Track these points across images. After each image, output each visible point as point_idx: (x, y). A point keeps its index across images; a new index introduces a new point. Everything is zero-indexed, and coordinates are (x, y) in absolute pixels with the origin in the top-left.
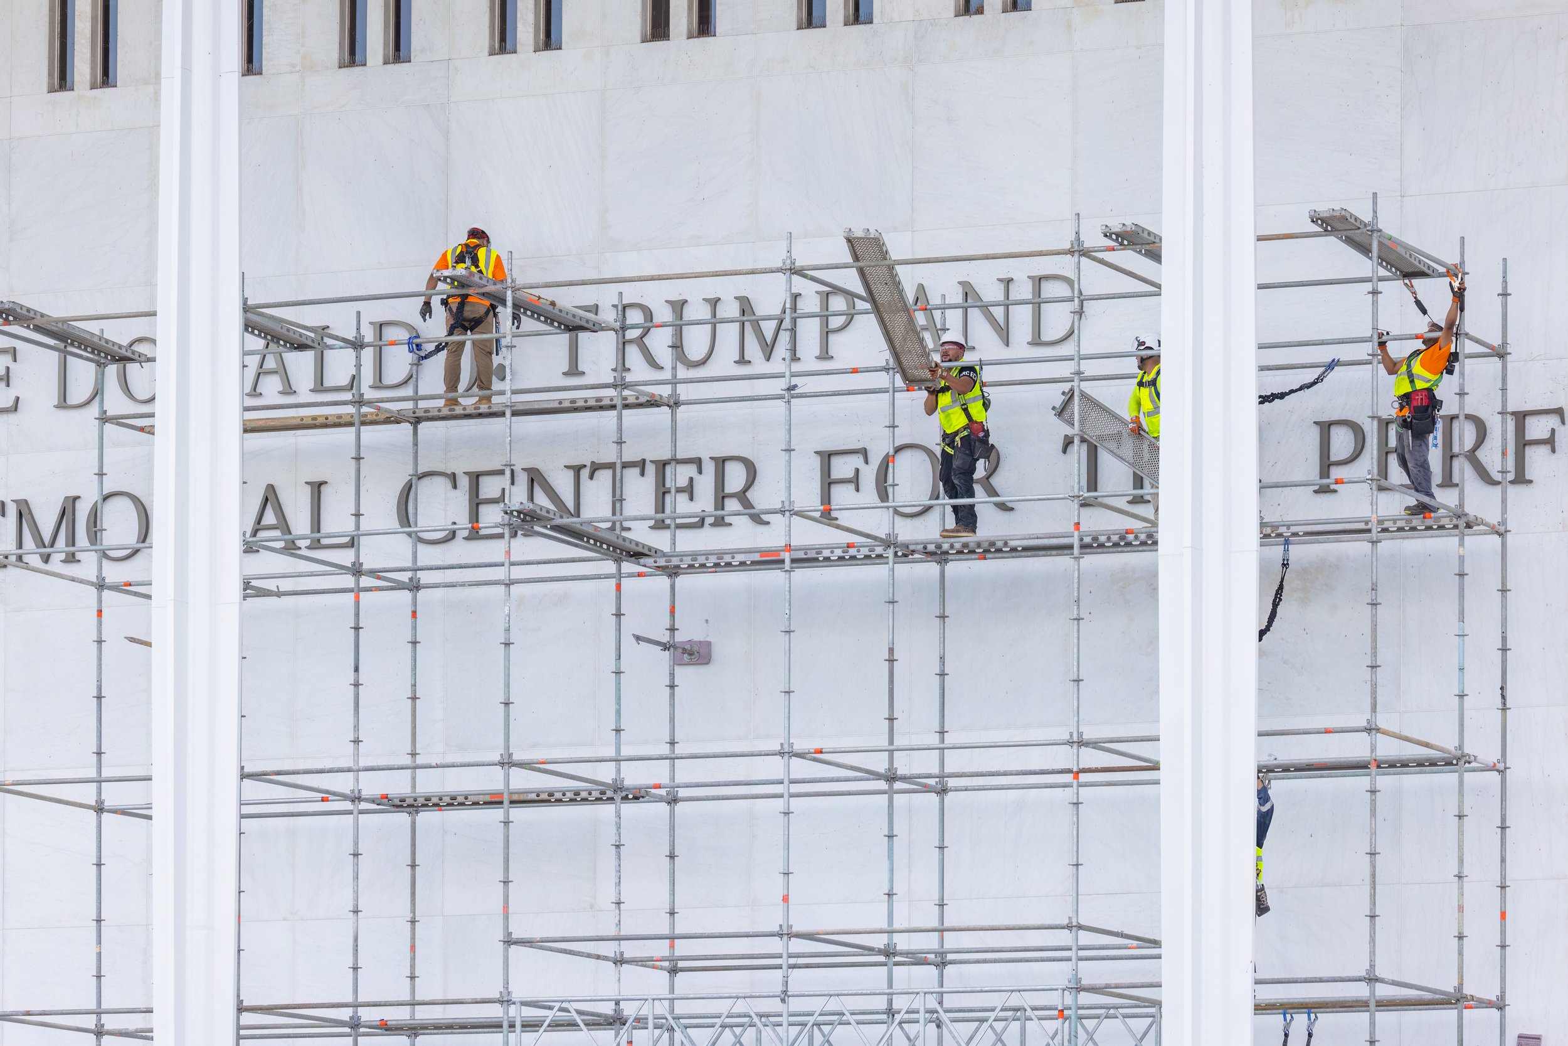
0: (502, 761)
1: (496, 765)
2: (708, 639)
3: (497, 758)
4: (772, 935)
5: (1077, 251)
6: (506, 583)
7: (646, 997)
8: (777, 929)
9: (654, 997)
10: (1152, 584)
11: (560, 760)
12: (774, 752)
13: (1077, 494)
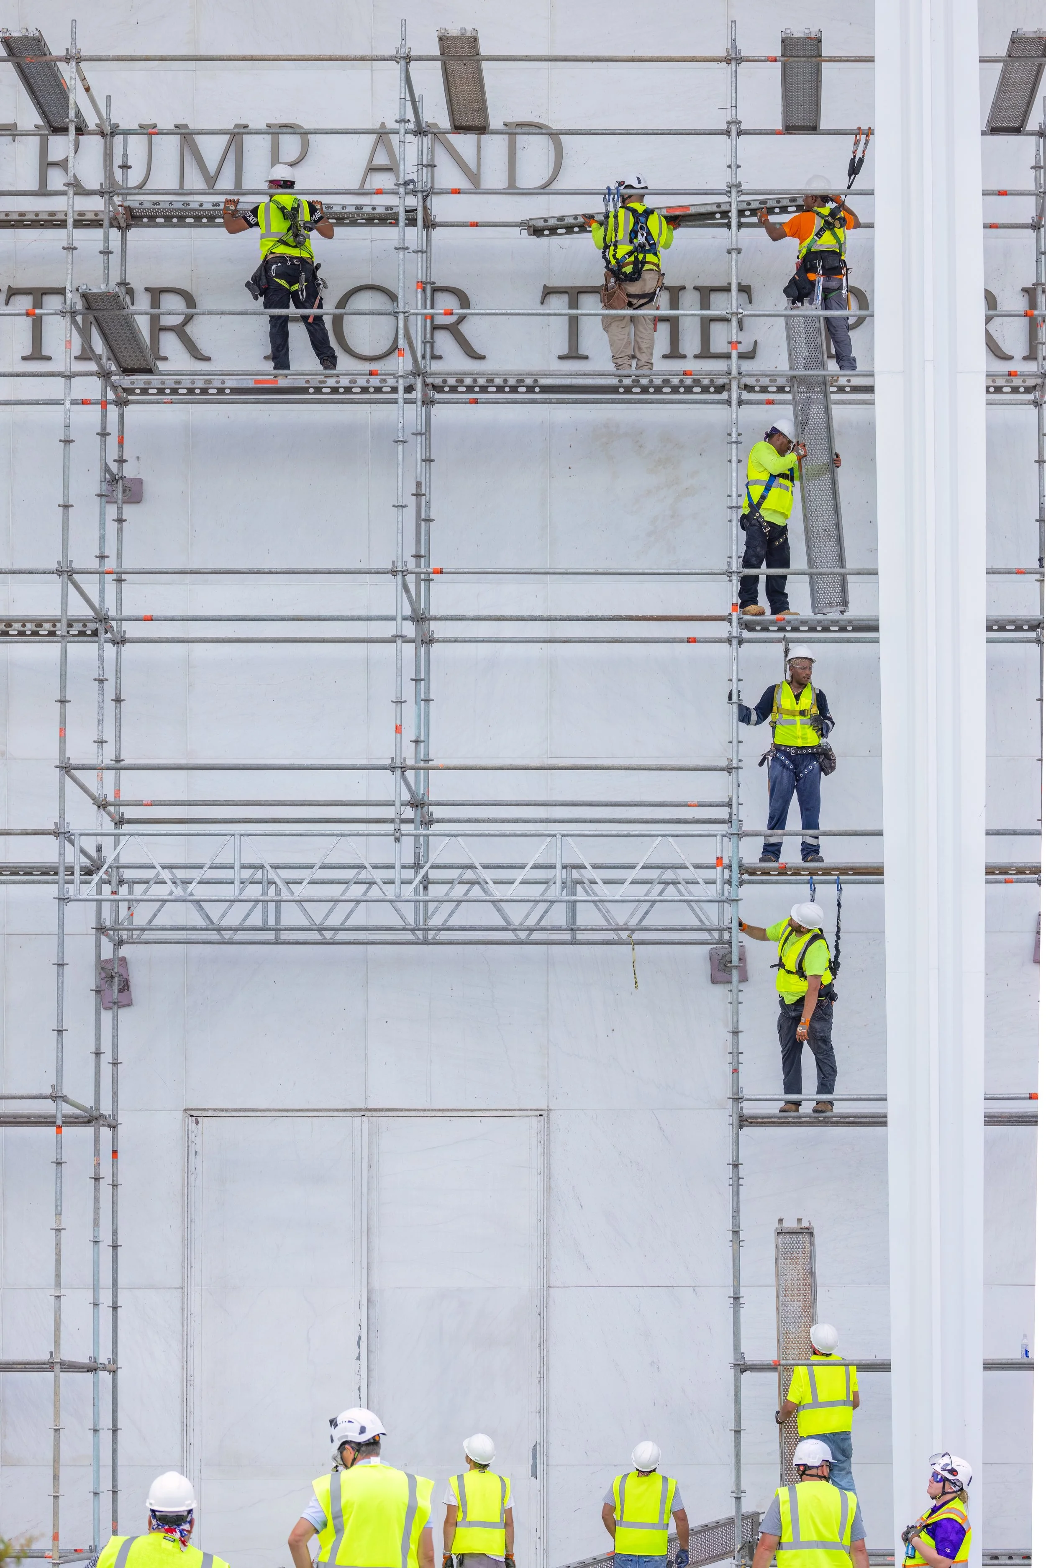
0: (59, 569)
1: (53, 573)
2: (138, 477)
3: (54, 566)
4: (383, 768)
5: (735, 59)
6: (66, 374)
7: (232, 832)
8: (389, 762)
9: (243, 832)
10: (637, 442)
11: (131, 570)
12: (386, 571)
13: (735, 311)
